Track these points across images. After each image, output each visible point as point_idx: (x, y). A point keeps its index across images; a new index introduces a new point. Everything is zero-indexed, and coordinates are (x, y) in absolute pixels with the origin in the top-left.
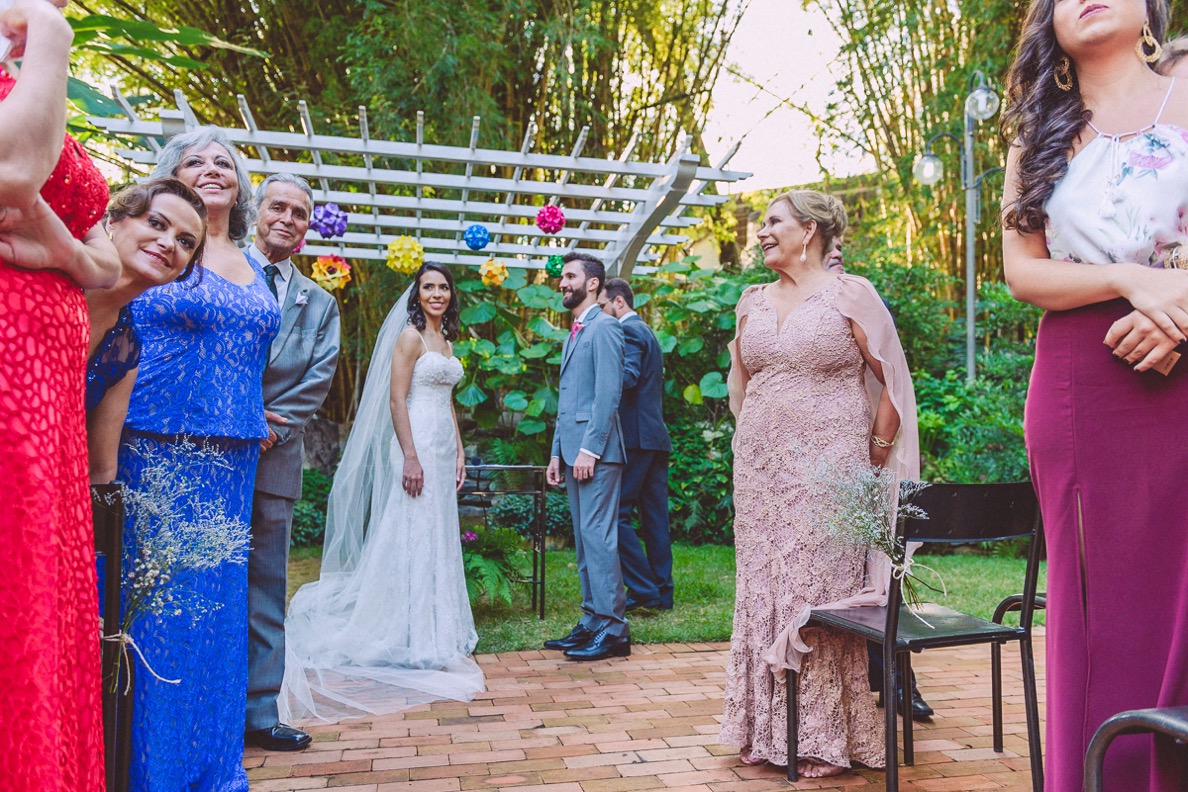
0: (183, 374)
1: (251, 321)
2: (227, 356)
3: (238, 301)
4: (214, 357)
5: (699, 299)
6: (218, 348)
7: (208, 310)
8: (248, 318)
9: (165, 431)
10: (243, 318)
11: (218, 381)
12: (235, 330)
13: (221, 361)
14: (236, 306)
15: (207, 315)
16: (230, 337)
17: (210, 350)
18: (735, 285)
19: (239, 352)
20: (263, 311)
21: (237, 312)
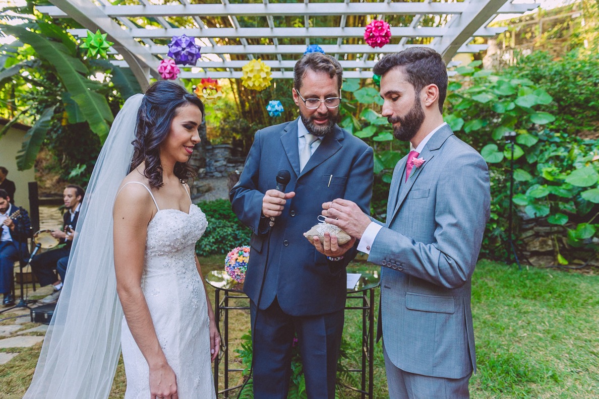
5: (479, 93)
18: (506, 80)
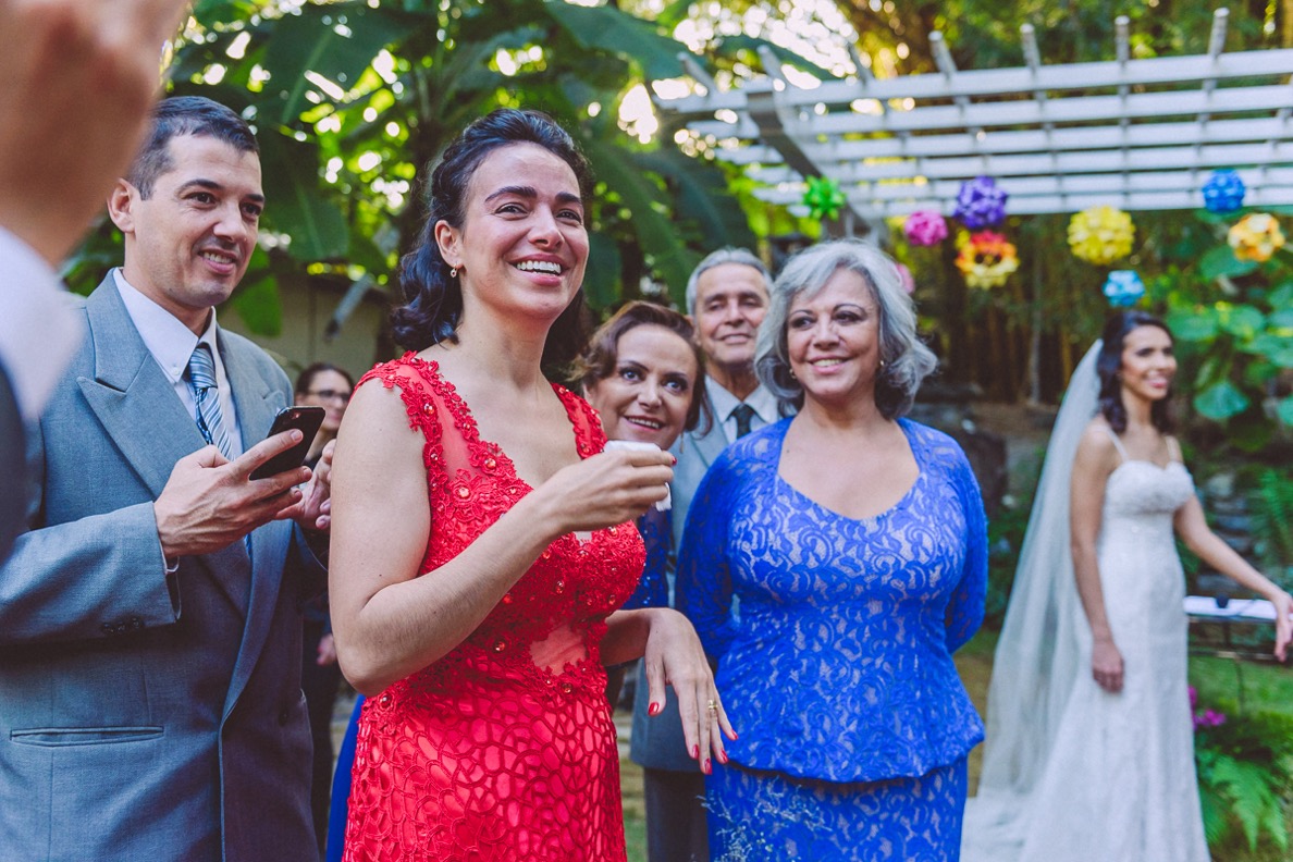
0: (775, 673)
1: (876, 583)
2: (838, 645)
3: (852, 553)
4: (817, 648)
6: (823, 633)
7: (797, 577)
8: (868, 579)
9: (753, 763)
10: (860, 580)
11: (824, 686)
12: (847, 600)
13: (829, 653)
14: (847, 561)
15: (796, 584)
16: (841, 612)
17: (811, 636)
19: (860, 636)
20: (898, 562)
21: (848, 571)
